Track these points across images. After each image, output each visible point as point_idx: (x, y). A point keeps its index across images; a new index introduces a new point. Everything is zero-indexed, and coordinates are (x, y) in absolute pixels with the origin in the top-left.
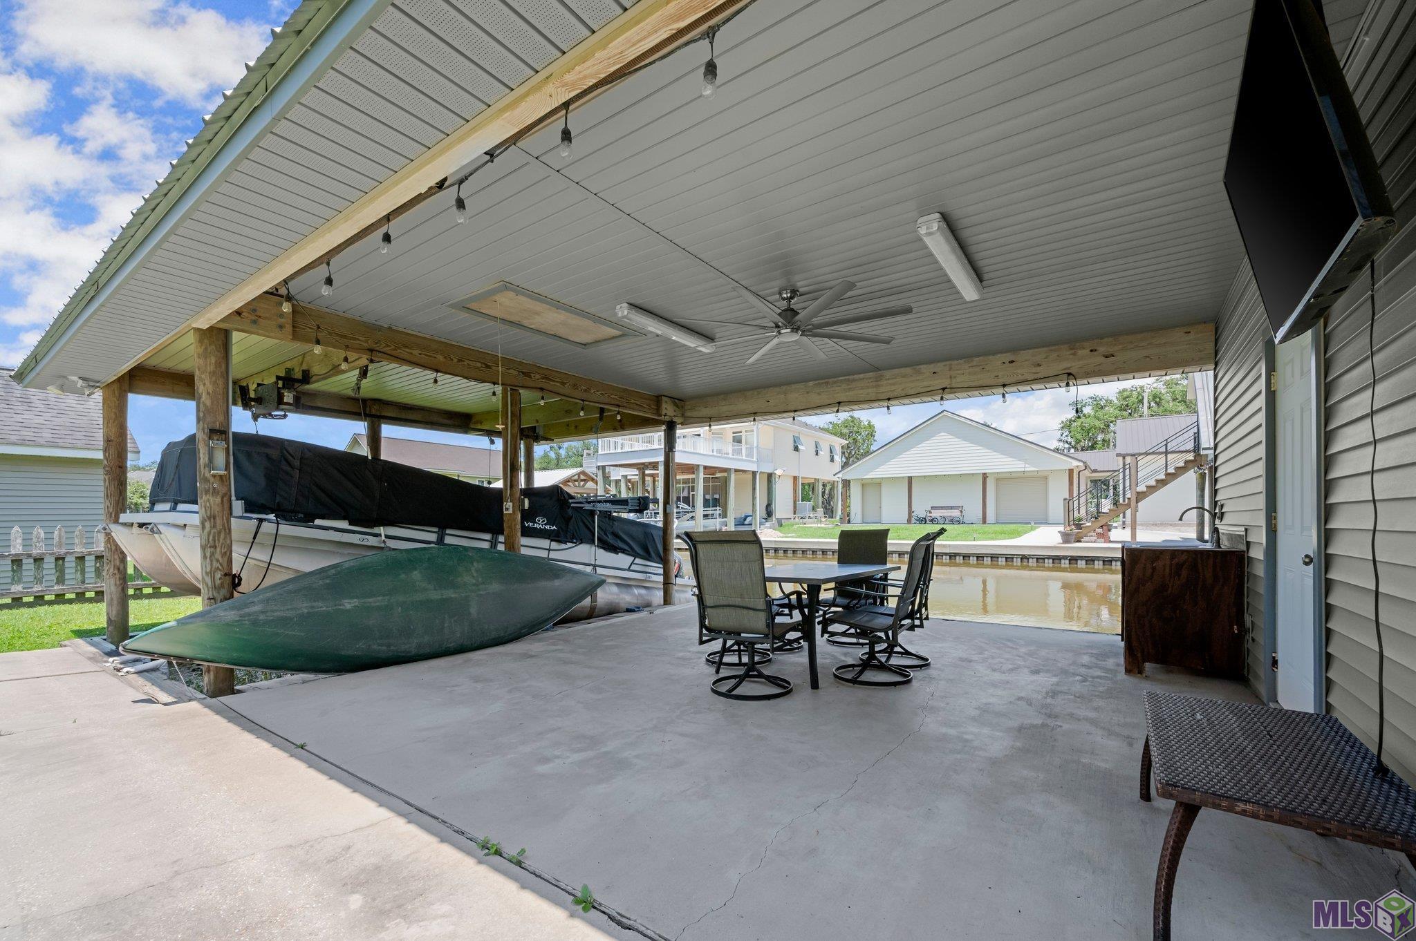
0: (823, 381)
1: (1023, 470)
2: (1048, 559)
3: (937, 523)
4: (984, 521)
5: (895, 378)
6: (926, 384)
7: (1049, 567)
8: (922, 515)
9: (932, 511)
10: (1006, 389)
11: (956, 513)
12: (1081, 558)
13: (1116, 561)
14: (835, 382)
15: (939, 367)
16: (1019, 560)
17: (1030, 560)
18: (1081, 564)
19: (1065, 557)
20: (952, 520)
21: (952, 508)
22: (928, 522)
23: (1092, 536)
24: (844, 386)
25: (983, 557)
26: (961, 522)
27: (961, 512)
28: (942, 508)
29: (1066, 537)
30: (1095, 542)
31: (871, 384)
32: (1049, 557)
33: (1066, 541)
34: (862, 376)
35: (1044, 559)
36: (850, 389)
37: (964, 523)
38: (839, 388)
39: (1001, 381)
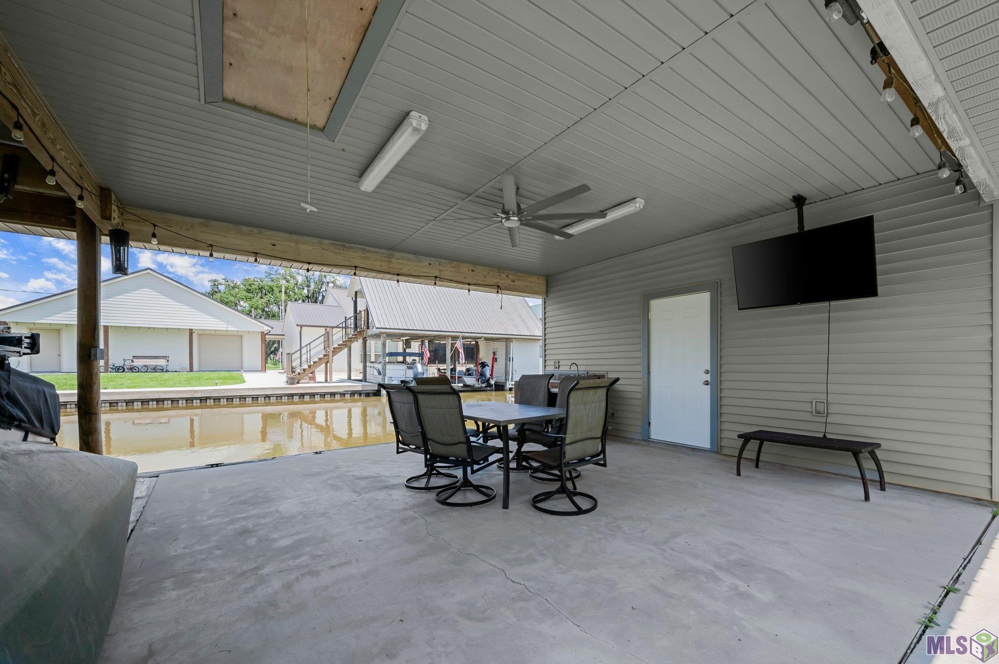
0: (341, 243)
1: (225, 329)
2: (285, 396)
3: (138, 372)
4: (191, 370)
5: (403, 260)
6: (424, 270)
7: (285, 402)
8: (120, 363)
9: (135, 360)
10: (470, 287)
11: (162, 363)
12: (307, 394)
13: (328, 394)
14: (352, 248)
15: (433, 260)
16: (263, 399)
17: (272, 398)
18: (296, 398)
19: (296, 394)
20: (154, 369)
21: (156, 357)
22: (126, 370)
23: (306, 379)
24: (360, 254)
25: (232, 399)
26: (165, 370)
27: (168, 361)
28: (146, 357)
29: (291, 381)
30: (308, 383)
31: (384, 259)
32: (285, 395)
33: (292, 384)
34: (376, 250)
35: (281, 397)
36: (365, 258)
37: (167, 371)
38: (355, 254)
39: (467, 281)
